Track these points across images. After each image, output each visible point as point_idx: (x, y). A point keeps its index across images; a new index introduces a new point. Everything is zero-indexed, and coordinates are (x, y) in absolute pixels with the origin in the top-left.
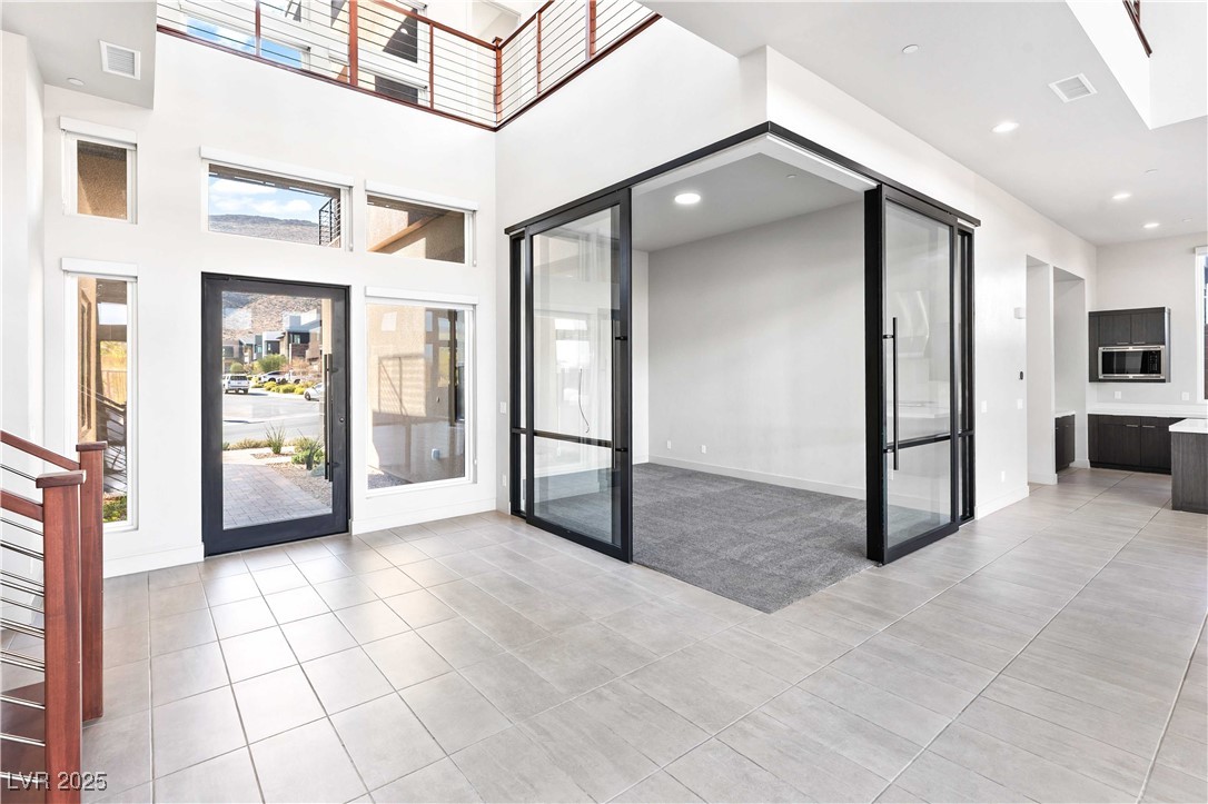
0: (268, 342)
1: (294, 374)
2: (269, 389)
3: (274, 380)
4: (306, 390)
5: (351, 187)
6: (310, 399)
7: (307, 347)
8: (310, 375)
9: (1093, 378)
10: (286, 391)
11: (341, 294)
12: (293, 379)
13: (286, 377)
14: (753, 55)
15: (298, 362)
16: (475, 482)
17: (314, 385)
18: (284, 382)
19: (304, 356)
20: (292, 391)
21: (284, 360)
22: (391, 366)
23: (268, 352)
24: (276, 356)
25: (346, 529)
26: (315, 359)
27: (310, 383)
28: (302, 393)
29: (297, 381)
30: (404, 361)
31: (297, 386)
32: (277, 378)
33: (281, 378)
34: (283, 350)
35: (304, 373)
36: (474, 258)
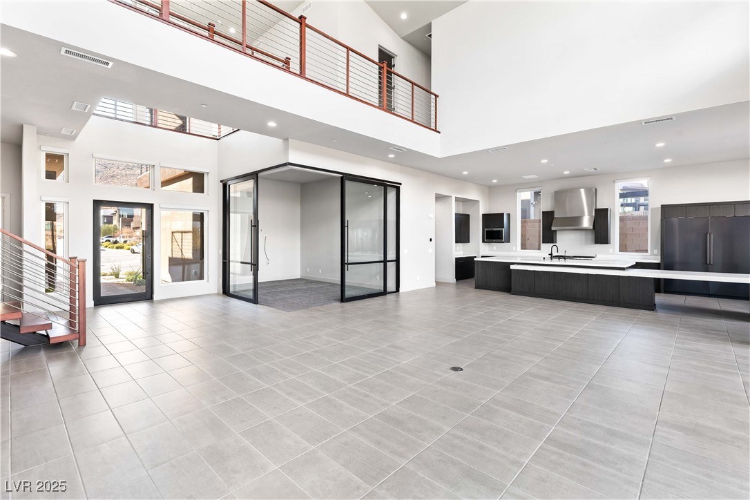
0: (104, 216)
1: (123, 237)
2: (106, 247)
3: (109, 241)
4: (131, 247)
5: (154, 166)
6: (134, 253)
7: (132, 220)
8: (134, 238)
9: (483, 241)
10: (117, 248)
11: (150, 207)
12: (122, 240)
13: (118, 239)
14: (286, 140)
15: (126, 230)
16: (208, 281)
17: (136, 244)
18: (116, 242)
19: (130, 226)
20: (122, 248)
21: (115, 229)
22: (178, 236)
23: (104, 223)
24: (110, 225)
25: (152, 298)
26: (138, 228)
27: (134, 243)
28: (129, 249)
29: (125, 242)
30: (183, 234)
31: (125, 245)
32: (112, 239)
33: (114, 240)
34: (115, 222)
35: (130, 237)
36: (208, 191)
